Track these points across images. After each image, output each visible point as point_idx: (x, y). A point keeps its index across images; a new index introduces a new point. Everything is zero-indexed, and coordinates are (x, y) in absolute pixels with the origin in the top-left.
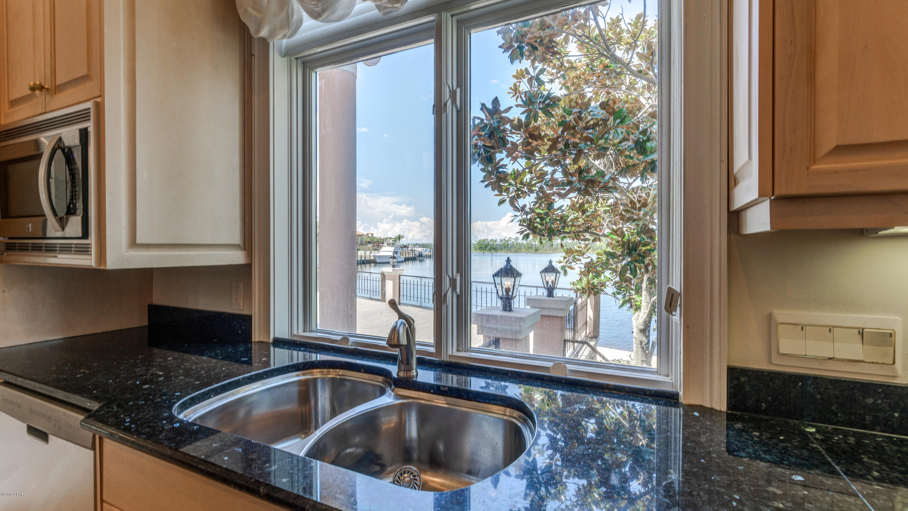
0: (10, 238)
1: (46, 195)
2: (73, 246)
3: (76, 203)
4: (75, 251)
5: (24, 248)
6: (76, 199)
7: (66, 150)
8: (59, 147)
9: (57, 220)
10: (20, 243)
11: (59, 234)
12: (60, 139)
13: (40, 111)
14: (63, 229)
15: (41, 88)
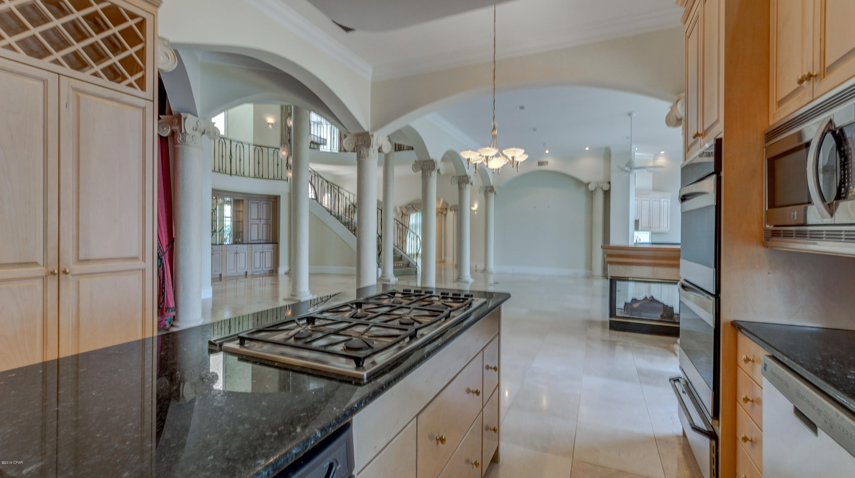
0: (775, 226)
1: (814, 182)
2: (843, 233)
3: (848, 186)
4: (846, 239)
5: (788, 235)
6: (848, 181)
7: (837, 132)
8: (829, 130)
9: (825, 206)
10: (784, 231)
11: (828, 220)
12: (831, 122)
13: (808, 100)
14: (832, 215)
15: (810, 76)
